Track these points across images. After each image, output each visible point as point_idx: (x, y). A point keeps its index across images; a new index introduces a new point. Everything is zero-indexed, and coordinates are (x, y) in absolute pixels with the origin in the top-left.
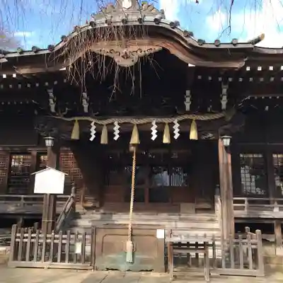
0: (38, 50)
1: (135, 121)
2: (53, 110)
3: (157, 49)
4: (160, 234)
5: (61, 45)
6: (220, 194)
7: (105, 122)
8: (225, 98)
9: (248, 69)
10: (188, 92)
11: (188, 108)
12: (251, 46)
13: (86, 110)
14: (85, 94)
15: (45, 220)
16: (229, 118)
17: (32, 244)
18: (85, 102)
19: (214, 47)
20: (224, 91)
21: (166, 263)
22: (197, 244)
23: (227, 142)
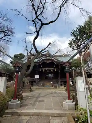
1: (48, 69)
3: (51, 61)
4: (52, 83)
5: (41, 61)
6: (59, 78)
7: (44, 69)
11: (55, 67)
18: (41, 66)
19: (58, 62)
23: (60, 71)
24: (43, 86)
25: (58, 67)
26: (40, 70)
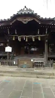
0: (5, 20)
1: (27, 37)
2: (9, 34)
3: (32, 20)
4: (32, 60)
5: (10, 19)
6: (45, 52)
7: (20, 36)
8: (47, 31)
9: (52, 24)
10: (39, 30)
11: (38, 33)
12: (53, 19)
13: (16, 34)
14: (16, 30)
15: (7, 57)
16: (47, 36)
17: (5, 62)
18: (16, 32)
19: (45, 19)
20: (47, 30)
21: (33, 66)
22: (40, 63)
23: (47, 41)
24: (17, 65)
25: (45, 34)
26: (14, 39)
